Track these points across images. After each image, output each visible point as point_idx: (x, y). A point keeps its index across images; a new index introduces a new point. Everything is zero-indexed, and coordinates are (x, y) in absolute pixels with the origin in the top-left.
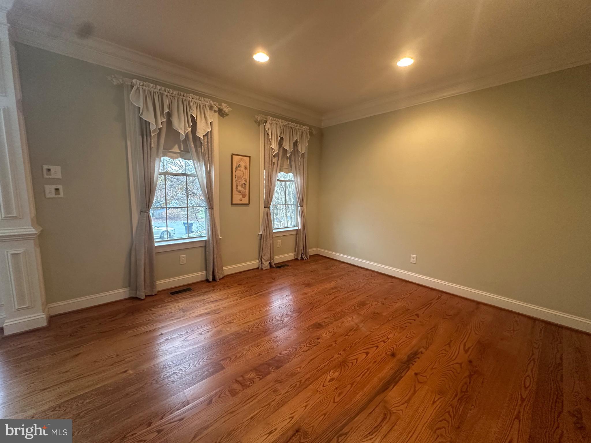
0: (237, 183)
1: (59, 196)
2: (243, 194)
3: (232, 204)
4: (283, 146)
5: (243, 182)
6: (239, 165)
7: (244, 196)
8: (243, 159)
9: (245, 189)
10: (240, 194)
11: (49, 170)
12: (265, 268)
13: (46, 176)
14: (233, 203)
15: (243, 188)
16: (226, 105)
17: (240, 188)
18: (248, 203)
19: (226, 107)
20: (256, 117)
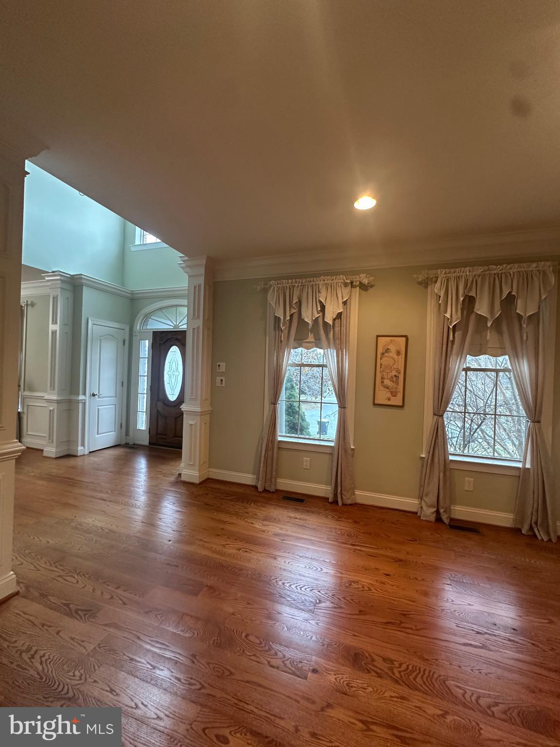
0: (383, 375)
1: (222, 385)
2: (391, 390)
3: (375, 404)
4: (475, 310)
5: (394, 373)
6: (388, 349)
7: (394, 394)
8: (394, 340)
9: (397, 383)
10: (388, 390)
11: (219, 366)
12: (424, 516)
13: (218, 371)
14: (376, 402)
15: (393, 382)
16: (365, 275)
17: (387, 382)
18: (401, 404)
19: (366, 277)
20: (415, 276)
